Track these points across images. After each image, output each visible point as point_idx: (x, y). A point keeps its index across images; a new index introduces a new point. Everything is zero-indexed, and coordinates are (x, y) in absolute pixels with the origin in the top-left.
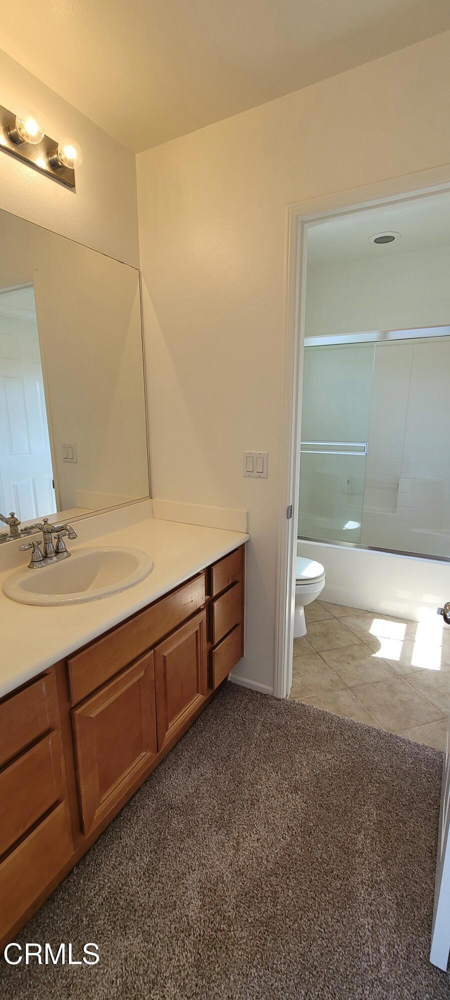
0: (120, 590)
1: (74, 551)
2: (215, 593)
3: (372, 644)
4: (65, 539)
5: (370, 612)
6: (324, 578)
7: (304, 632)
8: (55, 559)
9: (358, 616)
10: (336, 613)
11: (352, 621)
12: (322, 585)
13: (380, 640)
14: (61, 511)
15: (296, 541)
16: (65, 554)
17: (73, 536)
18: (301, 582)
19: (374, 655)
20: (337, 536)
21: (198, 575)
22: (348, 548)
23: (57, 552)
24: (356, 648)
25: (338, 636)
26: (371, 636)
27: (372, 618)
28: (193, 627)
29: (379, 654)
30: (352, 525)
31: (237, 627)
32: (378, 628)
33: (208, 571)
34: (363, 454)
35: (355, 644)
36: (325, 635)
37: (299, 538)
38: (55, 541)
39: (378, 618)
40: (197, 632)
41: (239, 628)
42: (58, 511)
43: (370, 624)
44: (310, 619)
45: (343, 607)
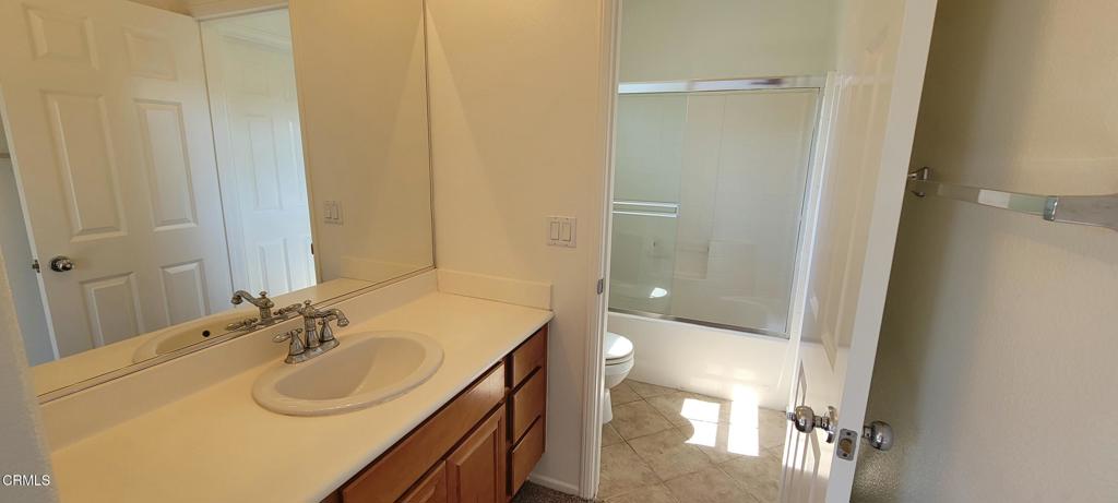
0: (405, 392)
1: (342, 338)
2: (516, 383)
3: (685, 429)
4: (333, 324)
5: (680, 391)
6: (632, 356)
7: (610, 418)
8: (319, 350)
9: (667, 397)
10: (644, 393)
11: (660, 402)
12: (629, 366)
13: (693, 422)
14: (322, 282)
15: (607, 313)
16: (333, 342)
17: (343, 323)
18: (612, 361)
19: (687, 442)
20: (643, 306)
21: (498, 364)
22: (653, 321)
23: (322, 341)
24: (667, 433)
25: (647, 420)
26: (682, 419)
27: (684, 397)
28: (491, 426)
29: (693, 441)
30: (658, 292)
31: (539, 420)
32: (690, 409)
33: (508, 360)
34: (675, 216)
35: (666, 430)
36: (633, 420)
37: (610, 309)
38: (319, 328)
39: (689, 397)
40: (494, 433)
41: (541, 420)
42: (318, 283)
43: (681, 405)
44: (616, 403)
45: (652, 387)
